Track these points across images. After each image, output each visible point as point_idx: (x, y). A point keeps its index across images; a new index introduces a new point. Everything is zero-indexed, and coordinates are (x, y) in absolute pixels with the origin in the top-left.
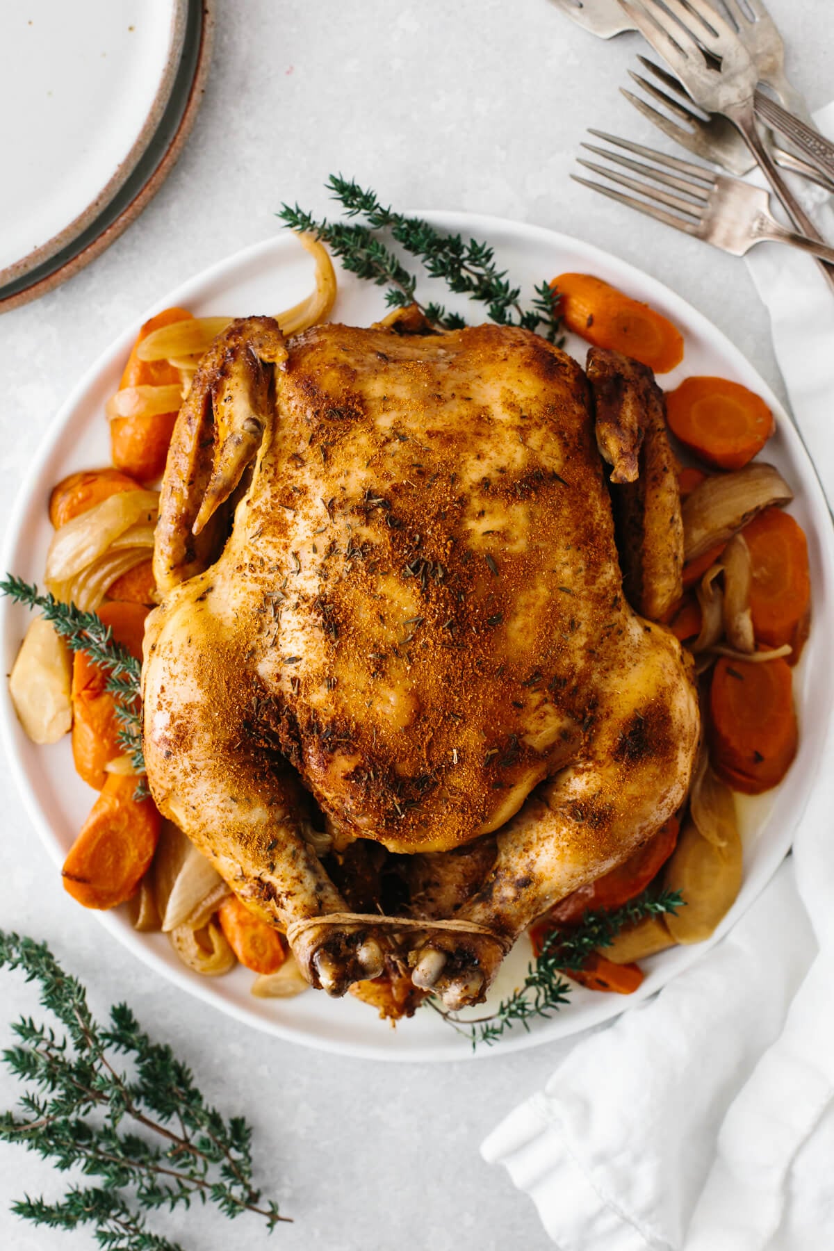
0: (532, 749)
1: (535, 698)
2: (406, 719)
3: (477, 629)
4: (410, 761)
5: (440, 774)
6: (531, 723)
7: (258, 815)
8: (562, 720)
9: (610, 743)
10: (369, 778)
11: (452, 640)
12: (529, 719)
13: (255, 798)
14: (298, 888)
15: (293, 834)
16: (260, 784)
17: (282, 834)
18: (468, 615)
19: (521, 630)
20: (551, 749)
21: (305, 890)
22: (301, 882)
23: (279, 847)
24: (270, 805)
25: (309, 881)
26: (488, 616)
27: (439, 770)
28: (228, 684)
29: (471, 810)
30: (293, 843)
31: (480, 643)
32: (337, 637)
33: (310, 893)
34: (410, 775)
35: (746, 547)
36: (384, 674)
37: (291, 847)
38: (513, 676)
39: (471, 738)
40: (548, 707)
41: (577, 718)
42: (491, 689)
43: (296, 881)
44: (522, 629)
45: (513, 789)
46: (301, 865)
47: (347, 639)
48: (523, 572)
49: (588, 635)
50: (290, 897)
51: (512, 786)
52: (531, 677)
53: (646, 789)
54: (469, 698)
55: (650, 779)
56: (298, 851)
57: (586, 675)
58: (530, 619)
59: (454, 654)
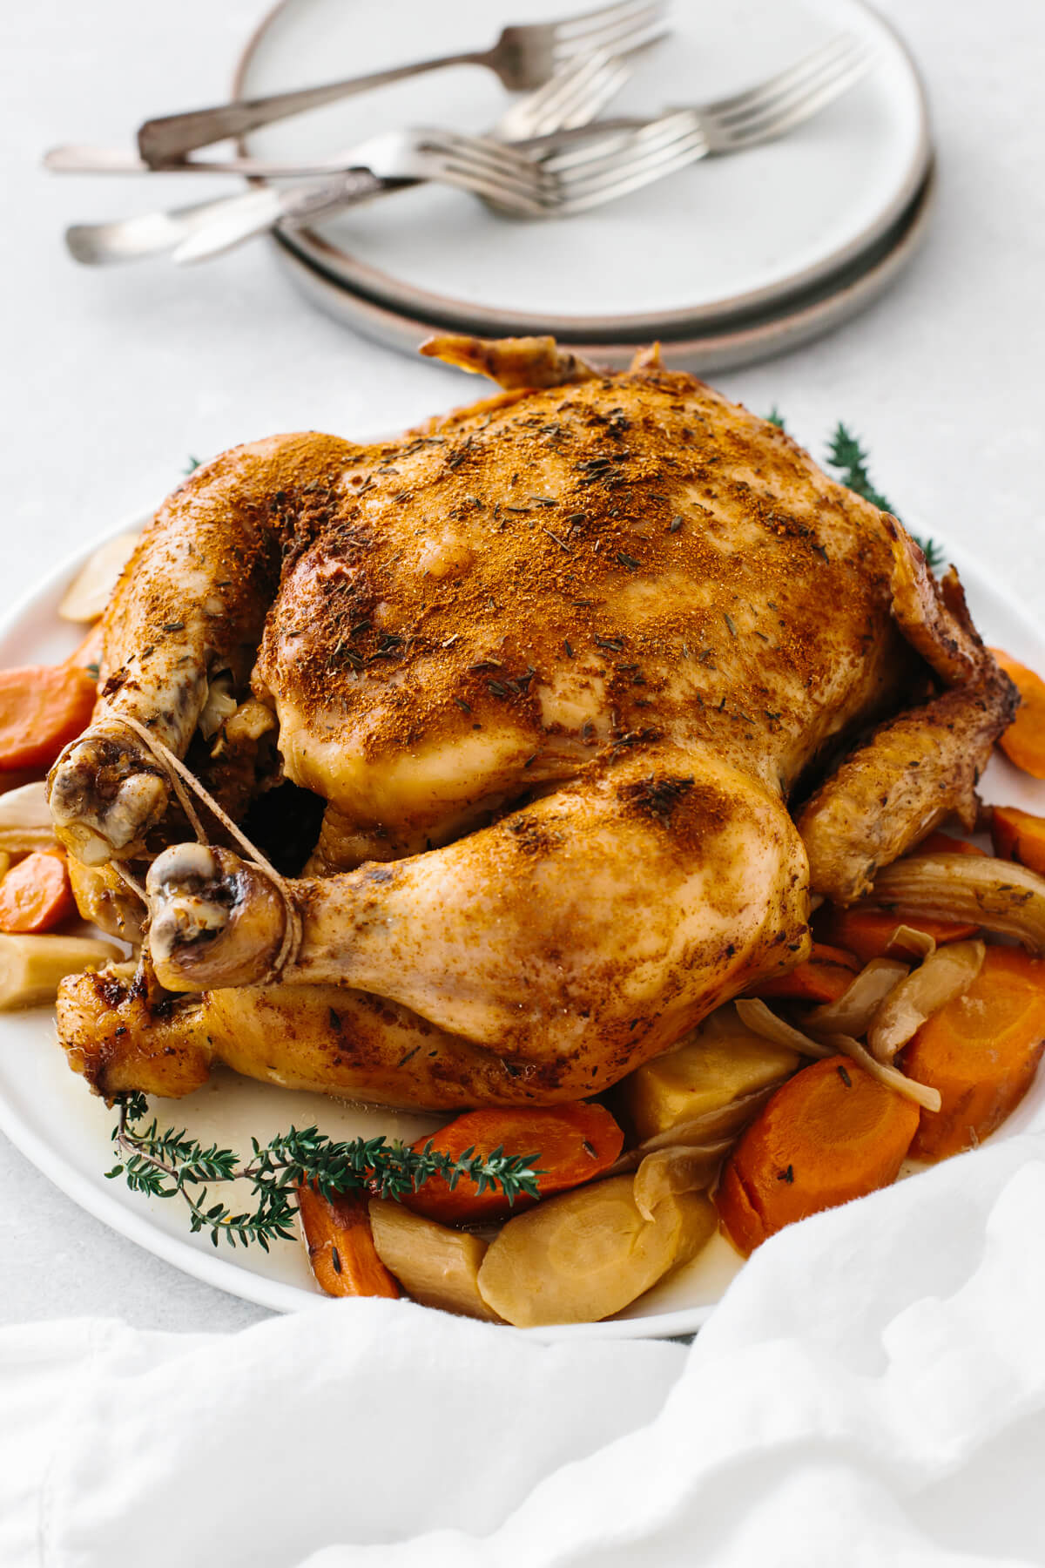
0: (537, 704)
1: (594, 662)
2: (438, 570)
3: (601, 548)
4: (401, 609)
5: (416, 648)
6: (564, 680)
7: (195, 583)
8: (600, 713)
9: (630, 777)
10: (344, 588)
11: (565, 535)
12: (565, 674)
13: (211, 566)
14: (149, 689)
15: (206, 646)
16: (230, 557)
17: (194, 628)
18: (604, 531)
19: (646, 599)
20: (558, 730)
21: (153, 698)
22: (159, 688)
23: (178, 636)
24: (216, 583)
25: (167, 696)
26: (625, 550)
27: (419, 642)
28: (306, 459)
29: (409, 710)
30: (196, 650)
31: (590, 563)
32: (452, 468)
33: (155, 705)
34: (385, 624)
35: (980, 963)
36: (462, 519)
37: (189, 651)
38: (593, 621)
39: (485, 639)
40: (598, 684)
41: (618, 726)
42: (556, 609)
43: (155, 682)
44: (648, 598)
45: (475, 733)
46: (179, 677)
47: (462, 475)
48: (703, 556)
49: (712, 687)
50: (132, 689)
51: (477, 727)
52: (610, 639)
53: (622, 856)
54: (525, 598)
55: (636, 851)
56: (190, 663)
57: (671, 711)
58: (665, 600)
59: (554, 550)
